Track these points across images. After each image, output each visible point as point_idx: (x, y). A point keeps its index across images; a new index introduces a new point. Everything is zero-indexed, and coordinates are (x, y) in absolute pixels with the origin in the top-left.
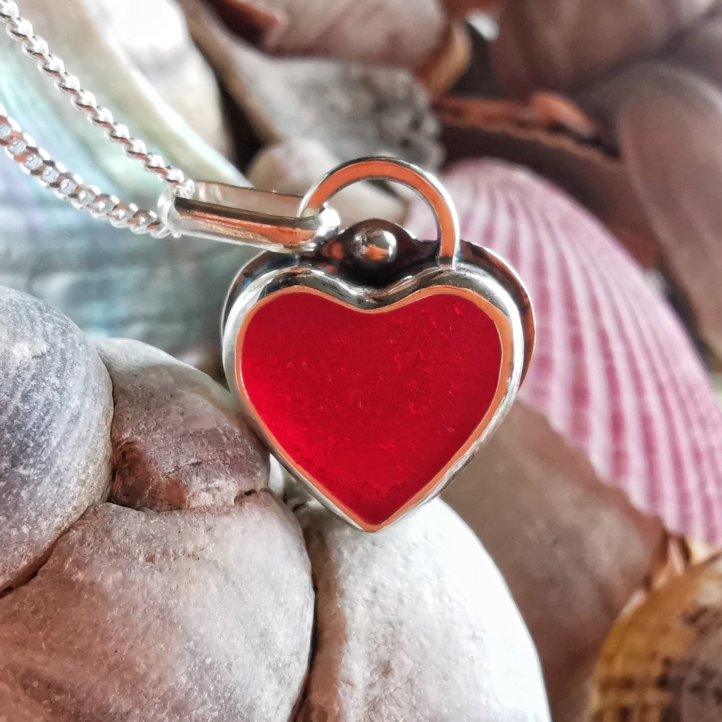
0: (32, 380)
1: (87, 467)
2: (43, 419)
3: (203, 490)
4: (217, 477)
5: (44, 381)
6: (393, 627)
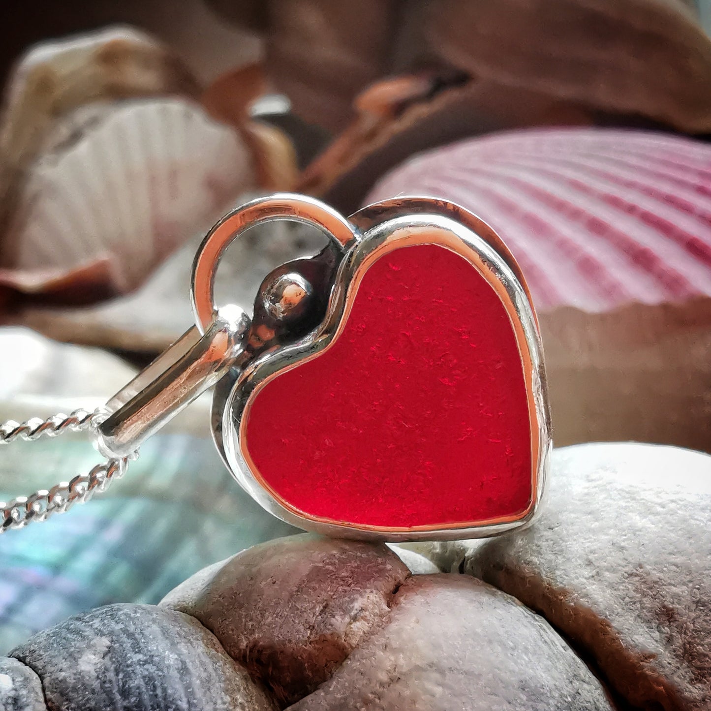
0: (117, 675)
1: (234, 700)
2: (156, 696)
3: (350, 623)
4: (353, 601)
5: (128, 666)
6: (637, 575)
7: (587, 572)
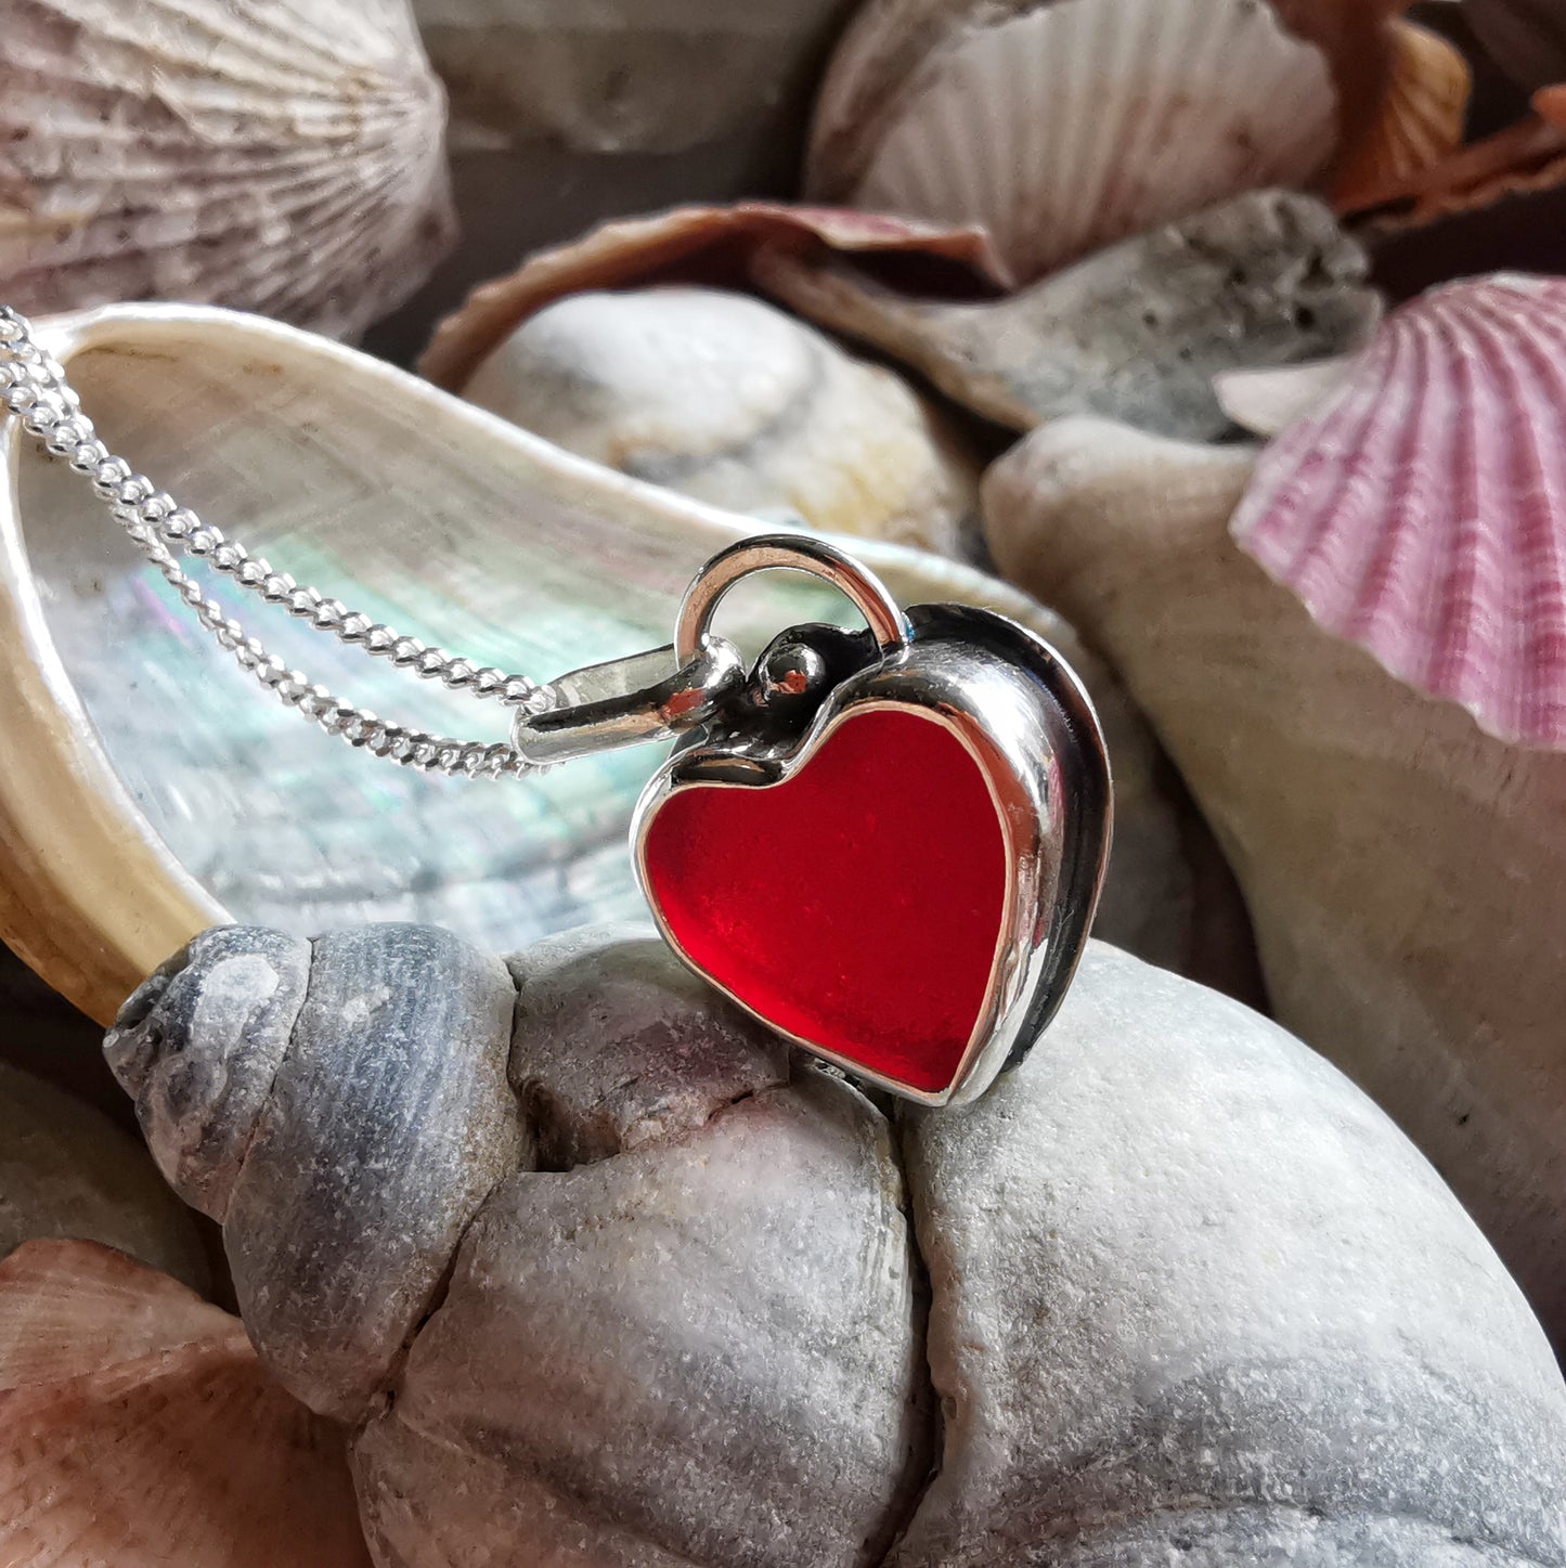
0: (367, 1044)
1: (472, 1134)
2: (387, 1090)
3: (642, 1118)
4: (663, 1092)
5: (383, 1039)
6: (1040, 1242)
7: (988, 1201)
